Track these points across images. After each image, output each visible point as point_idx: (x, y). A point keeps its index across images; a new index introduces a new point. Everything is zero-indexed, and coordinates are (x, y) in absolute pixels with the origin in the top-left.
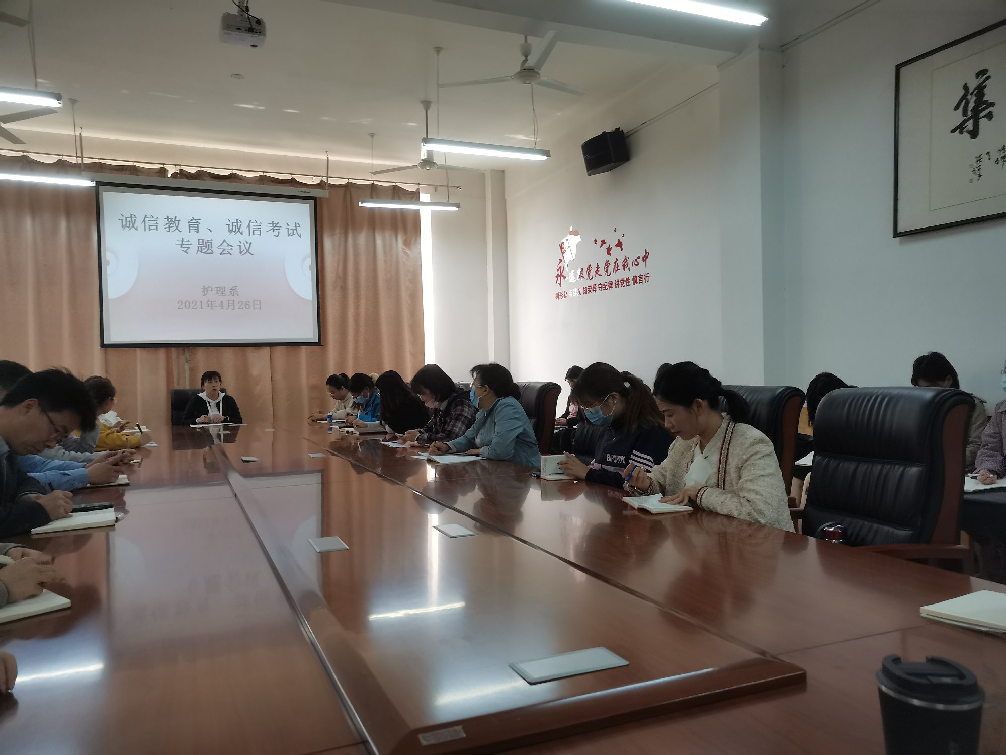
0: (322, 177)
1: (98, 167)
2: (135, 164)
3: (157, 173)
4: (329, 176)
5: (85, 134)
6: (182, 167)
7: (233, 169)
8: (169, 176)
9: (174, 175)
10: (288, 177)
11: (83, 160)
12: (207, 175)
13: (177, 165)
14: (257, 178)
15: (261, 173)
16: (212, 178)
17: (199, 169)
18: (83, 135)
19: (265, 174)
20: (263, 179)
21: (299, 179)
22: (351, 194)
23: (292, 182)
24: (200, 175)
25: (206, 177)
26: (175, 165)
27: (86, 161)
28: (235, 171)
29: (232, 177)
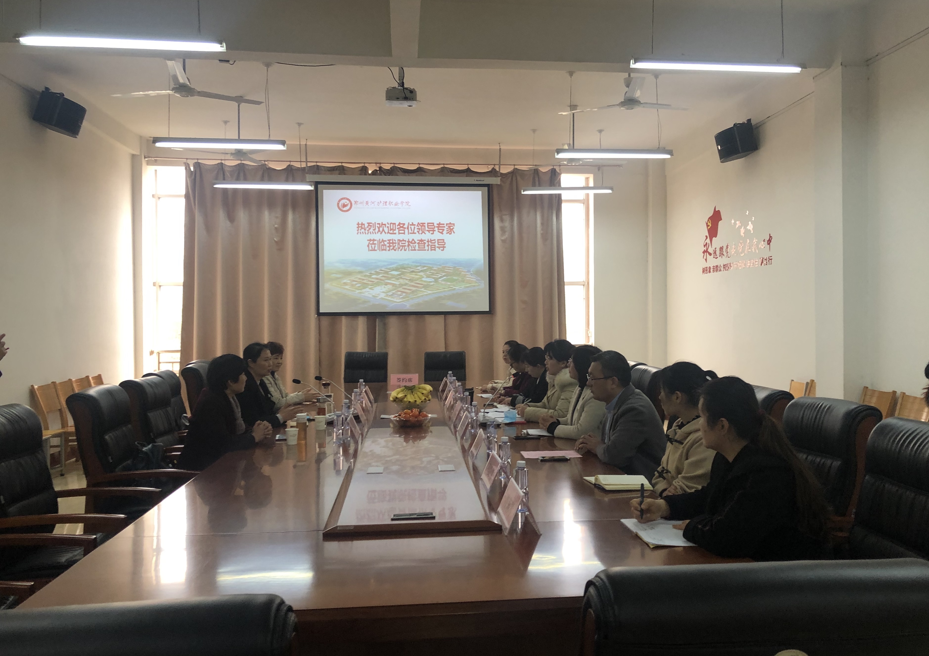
0: (495, 165)
1: (317, 169)
2: (344, 164)
3: (361, 170)
4: (501, 164)
5: (309, 143)
6: (382, 165)
7: (419, 164)
8: (370, 172)
9: (374, 173)
10: (464, 167)
11: (307, 164)
12: (399, 170)
13: (378, 163)
14: (439, 170)
15: (442, 166)
16: (402, 172)
17: (393, 165)
18: (307, 144)
19: (446, 166)
20: (444, 171)
21: (474, 168)
22: (516, 179)
23: (468, 172)
24: (393, 171)
25: (398, 171)
26: (376, 163)
27: (309, 164)
28: (421, 166)
29: (419, 171)
